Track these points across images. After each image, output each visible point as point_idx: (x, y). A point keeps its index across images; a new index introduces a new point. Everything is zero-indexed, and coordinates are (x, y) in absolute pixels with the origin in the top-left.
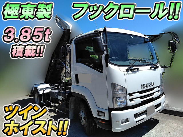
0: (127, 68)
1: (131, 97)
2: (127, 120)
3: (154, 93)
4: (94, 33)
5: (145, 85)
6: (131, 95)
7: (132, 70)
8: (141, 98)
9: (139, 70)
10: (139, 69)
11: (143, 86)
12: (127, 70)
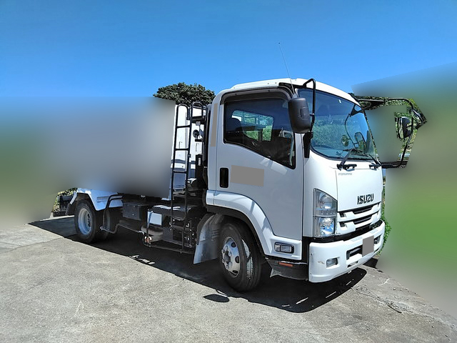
0: (339, 162)
1: (343, 219)
2: (335, 261)
3: (371, 215)
4: (278, 87)
5: (363, 199)
6: (342, 214)
7: (346, 167)
8: (356, 221)
9: (356, 168)
10: (356, 165)
11: (360, 199)
12: (339, 167)
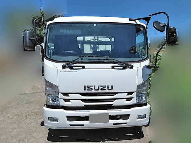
3: (114, 99)
6: (66, 94)
8: (85, 101)
11: (88, 87)
